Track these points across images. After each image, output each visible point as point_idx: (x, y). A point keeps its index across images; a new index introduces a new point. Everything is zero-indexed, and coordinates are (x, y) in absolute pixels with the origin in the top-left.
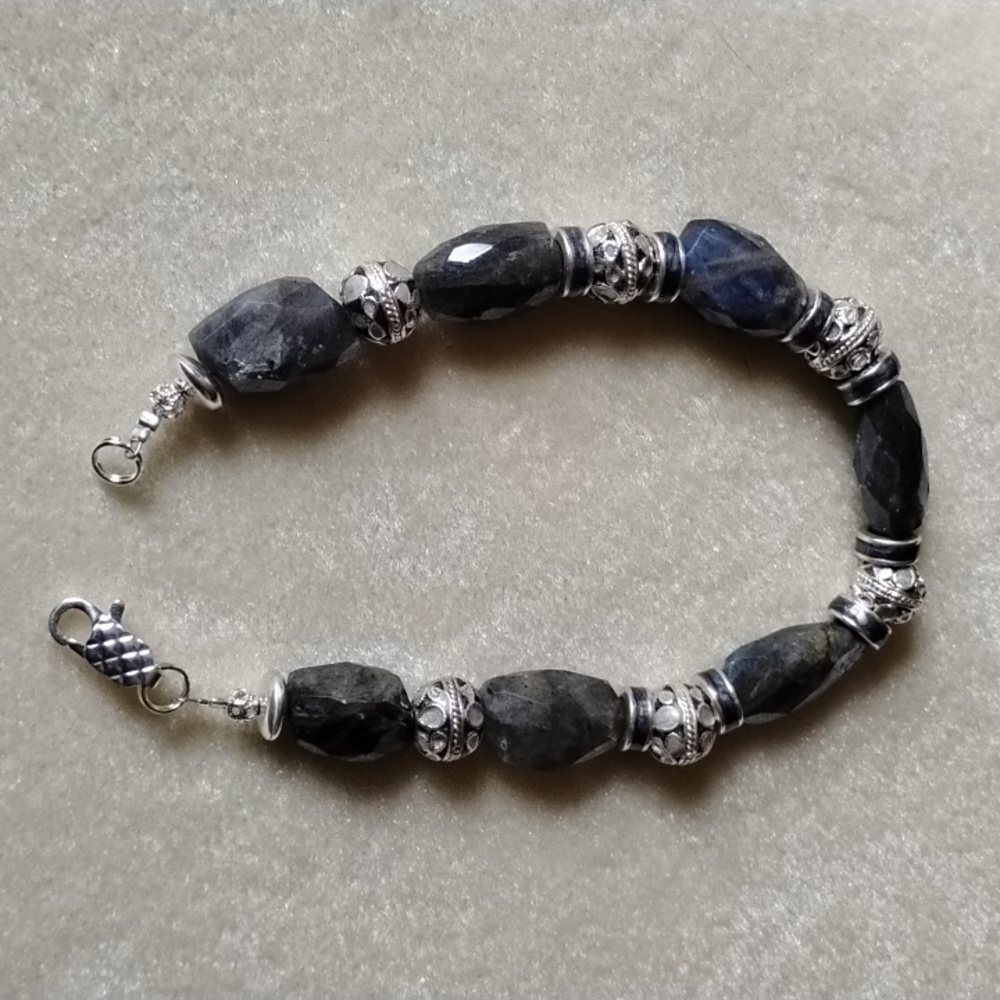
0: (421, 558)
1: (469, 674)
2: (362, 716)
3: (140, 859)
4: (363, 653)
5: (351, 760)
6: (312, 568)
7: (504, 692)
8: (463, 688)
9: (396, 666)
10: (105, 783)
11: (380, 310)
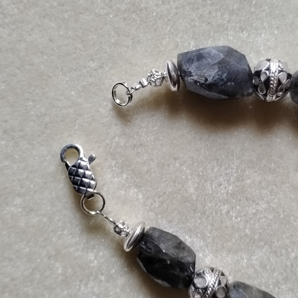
0: (234, 209)
1: (230, 274)
2: (169, 262)
3: (51, 272)
4: (187, 238)
5: (155, 280)
6: (183, 187)
7: (241, 290)
8: (222, 277)
9: (199, 252)
10: (53, 231)
11: (268, 79)
